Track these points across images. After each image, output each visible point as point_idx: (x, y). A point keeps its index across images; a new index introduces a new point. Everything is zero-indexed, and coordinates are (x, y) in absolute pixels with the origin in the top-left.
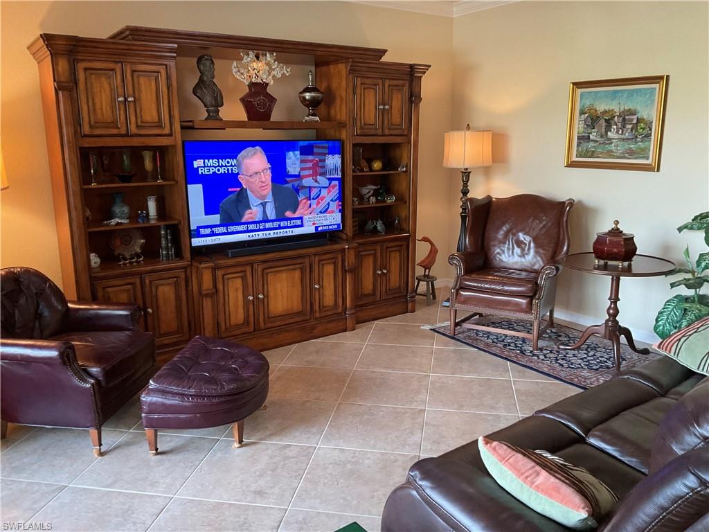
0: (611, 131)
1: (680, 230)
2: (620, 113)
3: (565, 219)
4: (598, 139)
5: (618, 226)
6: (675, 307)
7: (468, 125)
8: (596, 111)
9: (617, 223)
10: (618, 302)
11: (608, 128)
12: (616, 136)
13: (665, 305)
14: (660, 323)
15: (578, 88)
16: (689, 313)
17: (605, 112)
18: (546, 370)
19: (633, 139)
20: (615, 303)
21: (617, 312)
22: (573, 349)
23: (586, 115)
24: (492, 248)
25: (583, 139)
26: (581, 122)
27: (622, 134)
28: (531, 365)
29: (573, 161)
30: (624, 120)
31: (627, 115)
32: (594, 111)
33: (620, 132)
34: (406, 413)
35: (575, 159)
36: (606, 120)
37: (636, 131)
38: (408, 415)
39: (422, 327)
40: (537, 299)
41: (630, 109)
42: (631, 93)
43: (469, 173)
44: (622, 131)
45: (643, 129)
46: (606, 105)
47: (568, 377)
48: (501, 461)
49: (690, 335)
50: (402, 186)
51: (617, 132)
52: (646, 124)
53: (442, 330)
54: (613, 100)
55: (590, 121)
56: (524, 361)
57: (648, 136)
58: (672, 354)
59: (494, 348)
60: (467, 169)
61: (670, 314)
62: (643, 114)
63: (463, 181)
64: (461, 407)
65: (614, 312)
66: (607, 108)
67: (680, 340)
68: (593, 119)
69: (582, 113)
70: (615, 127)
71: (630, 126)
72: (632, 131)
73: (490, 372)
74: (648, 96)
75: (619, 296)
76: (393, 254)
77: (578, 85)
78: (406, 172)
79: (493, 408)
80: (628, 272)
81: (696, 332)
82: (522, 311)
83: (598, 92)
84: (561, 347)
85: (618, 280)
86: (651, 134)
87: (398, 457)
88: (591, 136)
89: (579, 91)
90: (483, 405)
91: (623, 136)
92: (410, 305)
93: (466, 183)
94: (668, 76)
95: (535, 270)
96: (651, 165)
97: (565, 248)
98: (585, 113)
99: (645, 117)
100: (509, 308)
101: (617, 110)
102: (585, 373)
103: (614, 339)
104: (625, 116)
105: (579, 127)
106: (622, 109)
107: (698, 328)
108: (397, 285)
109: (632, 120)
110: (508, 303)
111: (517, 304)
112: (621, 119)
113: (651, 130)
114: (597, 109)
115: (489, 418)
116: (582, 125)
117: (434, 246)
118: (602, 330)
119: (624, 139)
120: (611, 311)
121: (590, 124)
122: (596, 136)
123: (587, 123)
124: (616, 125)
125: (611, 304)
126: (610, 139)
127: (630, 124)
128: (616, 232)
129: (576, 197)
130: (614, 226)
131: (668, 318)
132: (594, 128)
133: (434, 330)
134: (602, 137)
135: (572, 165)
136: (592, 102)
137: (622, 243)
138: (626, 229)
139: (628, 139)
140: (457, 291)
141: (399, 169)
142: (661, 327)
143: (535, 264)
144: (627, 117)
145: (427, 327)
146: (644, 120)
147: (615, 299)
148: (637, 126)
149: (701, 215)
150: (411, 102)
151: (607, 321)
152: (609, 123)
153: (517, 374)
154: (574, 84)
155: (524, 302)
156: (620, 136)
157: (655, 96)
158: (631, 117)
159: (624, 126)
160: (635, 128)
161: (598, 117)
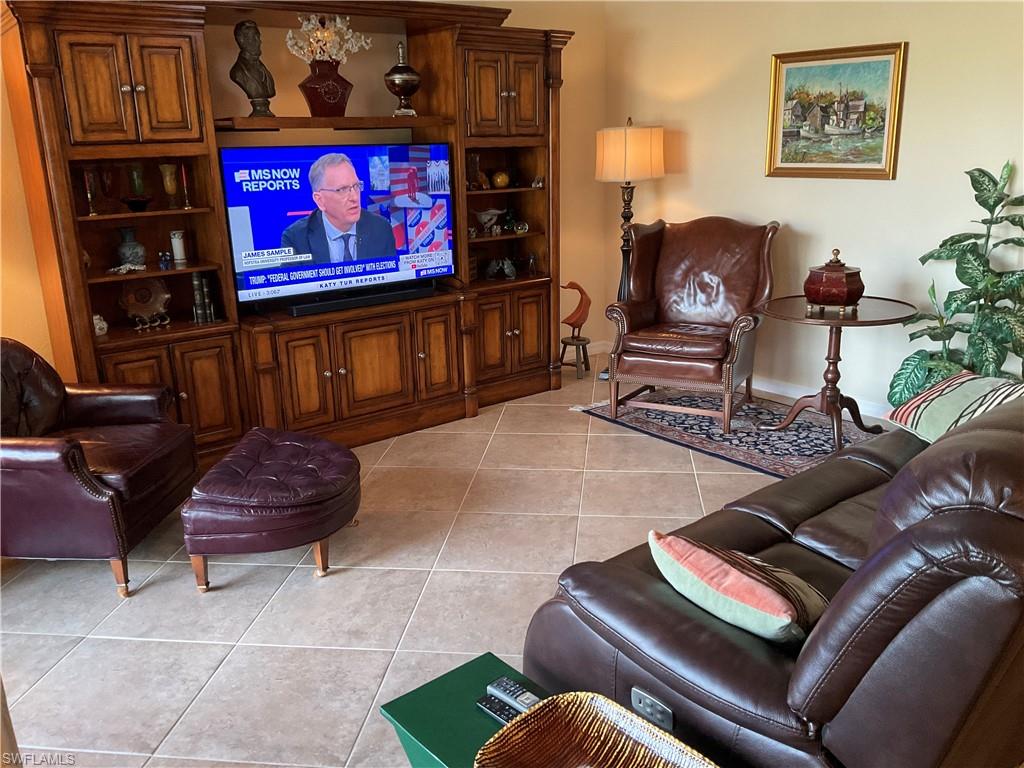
0: (828, 124)
1: (924, 260)
2: (841, 98)
3: (766, 251)
4: (812, 135)
5: (839, 257)
6: (916, 367)
7: (630, 119)
8: (808, 95)
9: (837, 252)
10: (839, 363)
11: (825, 119)
12: (837, 131)
13: (903, 364)
14: (896, 390)
15: (783, 63)
16: (936, 374)
17: (821, 96)
18: (741, 459)
19: (859, 134)
20: (835, 364)
21: (837, 375)
22: (779, 430)
23: (795, 102)
24: (666, 295)
25: (791, 135)
26: (787, 112)
27: (844, 128)
28: (721, 453)
29: (777, 168)
30: (847, 106)
31: (852, 100)
32: (805, 96)
33: (842, 125)
34: (552, 522)
35: (779, 164)
36: (821, 108)
37: (864, 123)
38: (555, 524)
39: (571, 409)
40: (729, 363)
41: (854, 92)
42: (856, 68)
43: (633, 188)
44: (845, 123)
45: (874, 120)
46: (822, 87)
47: (772, 467)
48: (678, 560)
49: (933, 399)
50: (537, 209)
51: (838, 125)
52: (876, 112)
53: (599, 412)
54: (831, 79)
55: (800, 110)
56: (711, 448)
57: (880, 129)
58: (909, 425)
59: (671, 433)
60: (629, 183)
61: (909, 377)
62: (874, 98)
63: (625, 201)
64: (626, 511)
65: (834, 377)
66: (823, 91)
67: (919, 406)
68: (804, 107)
69: (789, 98)
70: (835, 117)
71: (856, 116)
72: (857, 123)
73: (665, 464)
74: (879, 73)
75: (841, 355)
76: (527, 307)
77: (782, 58)
78: (543, 188)
79: (670, 510)
80: (853, 320)
81: (940, 395)
82: (709, 380)
83: (811, 68)
84: (763, 427)
85: (839, 332)
86: (884, 126)
87: (543, 579)
88: (801, 131)
89: (785, 67)
90: (656, 507)
91: (846, 131)
92: (553, 380)
93: (628, 204)
94: (906, 44)
95: (725, 323)
96: (884, 170)
97: (767, 291)
98: (793, 99)
99: (876, 103)
100: (689, 377)
101: (837, 93)
102: (795, 461)
103: (834, 414)
104: (849, 101)
105: (785, 119)
106: (844, 92)
107: (943, 390)
108: (535, 351)
109: (858, 107)
110: (689, 370)
111: (702, 371)
112: (843, 105)
113: (883, 120)
114: (810, 92)
116: (788, 116)
117: (586, 296)
118: (817, 402)
119: (847, 135)
120: (830, 376)
121: (800, 113)
122: (808, 132)
123: (796, 113)
124: (837, 115)
125: (829, 366)
126: (827, 135)
127: (855, 113)
128: (836, 265)
129: (781, 218)
130: (832, 257)
131: (906, 383)
132: (805, 120)
133: (588, 412)
134: (817, 132)
135: (775, 173)
136: (802, 83)
137: (844, 280)
138: (850, 261)
139: (853, 134)
140: (620, 355)
141: (533, 185)
142: (898, 395)
143: (725, 315)
144: (850, 103)
145: (578, 409)
146: (875, 106)
147: (835, 358)
148: (865, 117)
149: (952, 238)
150: (547, 86)
151: (824, 389)
152: (826, 112)
153: (702, 466)
154: (777, 57)
155: (710, 366)
156: (842, 130)
157: (889, 72)
158: (857, 103)
159: (847, 116)
160: (862, 118)
161: (811, 104)
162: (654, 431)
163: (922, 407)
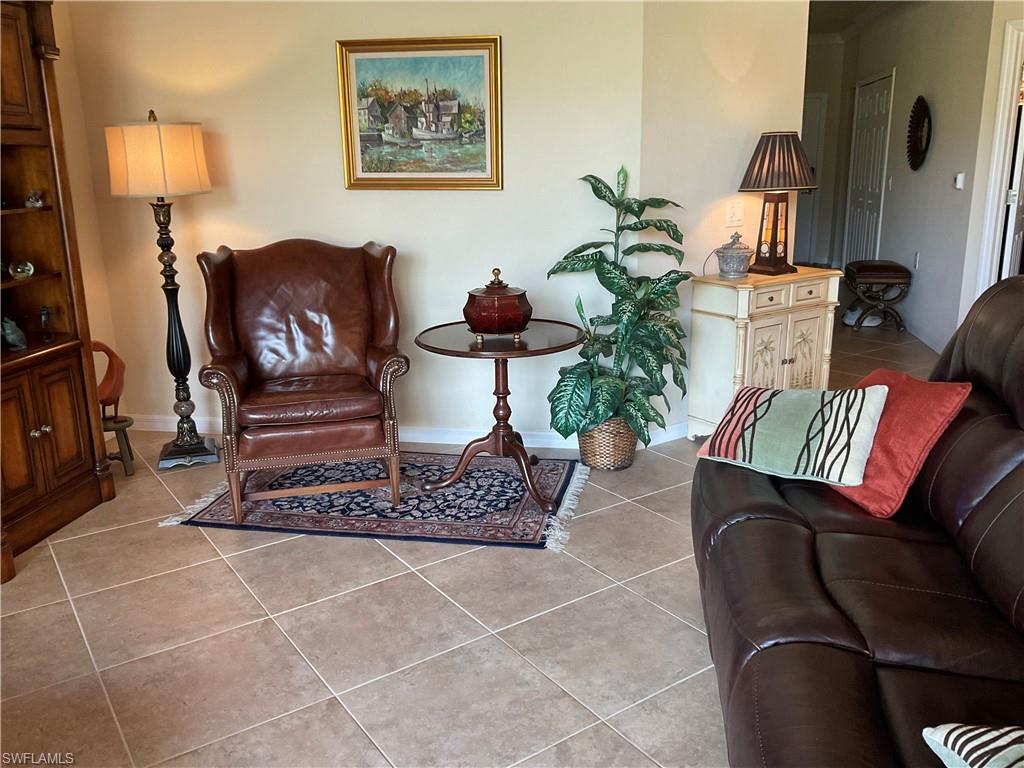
0: (417, 127)
1: (550, 274)
2: (429, 97)
3: (386, 277)
4: (397, 139)
5: (501, 278)
6: (576, 386)
7: (152, 112)
8: (387, 93)
9: (497, 272)
10: (509, 397)
11: (412, 120)
12: (428, 135)
14: (561, 414)
15: (350, 52)
17: (403, 94)
19: (453, 139)
20: (505, 399)
21: (508, 412)
23: (371, 100)
25: (371, 141)
26: (362, 112)
27: (437, 131)
29: (358, 179)
30: (437, 107)
31: (442, 100)
32: (383, 93)
33: (433, 128)
34: (307, 725)
35: (360, 174)
36: (405, 108)
37: (460, 126)
38: (316, 726)
39: (161, 525)
41: (444, 91)
43: (169, 206)
44: (437, 126)
45: (471, 123)
47: (487, 535)
49: (754, 425)
51: (428, 128)
52: (473, 113)
55: (379, 110)
57: (480, 133)
58: (742, 461)
60: (163, 199)
61: (571, 399)
63: (159, 223)
64: (392, 663)
65: (504, 413)
66: (405, 88)
67: (742, 435)
68: (383, 106)
69: (363, 95)
70: (423, 120)
71: (449, 119)
72: (452, 126)
73: (367, 570)
76: (55, 389)
77: (348, 46)
79: (442, 637)
81: (756, 420)
84: (428, 487)
85: (505, 362)
86: (484, 130)
88: (383, 134)
89: (353, 57)
90: (421, 639)
91: (439, 136)
92: (105, 487)
93: (164, 227)
94: (502, 39)
96: (490, 179)
97: (392, 324)
98: (368, 96)
99: (471, 104)
100: (345, 444)
101: (423, 91)
104: (440, 100)
105: (360, 120)
106: (432, 89)
107: (754, 411)
108: (75, 452)
109: (451, 108)
110: (343, 435)
111: (362, 434)
112: (432, 106)
113: (483, 124)
114: (390, 89)
115: (458, 659)
116: (365, 117)
117: (116, 356)
118: (490, 445)
119: (440, 140)
120: (500, 412)
121: (379, 114)
122: (392, 136)
123: (374, 113)
124: (425, 117)
125: (498, 402)
126: (417, 140)
127: (448, 115)
128: (497, 287)
130: (492, 278)
131: (570, 406)
132: (387, 122)
133: (190, 522)
134: (403, 136)
135: (356, 184)
136: (378, 77)
137: (517, 303)
139: (448, 139)
140: (239, 435)
142: (564, 420)
144: (441, 103)
145: (174, 521)
146: (471, 107)
147: (502, 392)
148: (460, 119)
150: (37, 56)
151: (496, 428)
152: (412, 113)
153: (412, 558)
154: (343, 44)
155: (369, 428)
156: (434, 135)
157: (483, 69)
158: (449, 103)
159: (438, 118)
160: (456, 120)
161: (391, 103)
162: (308, 526)
163: (748, 434)
